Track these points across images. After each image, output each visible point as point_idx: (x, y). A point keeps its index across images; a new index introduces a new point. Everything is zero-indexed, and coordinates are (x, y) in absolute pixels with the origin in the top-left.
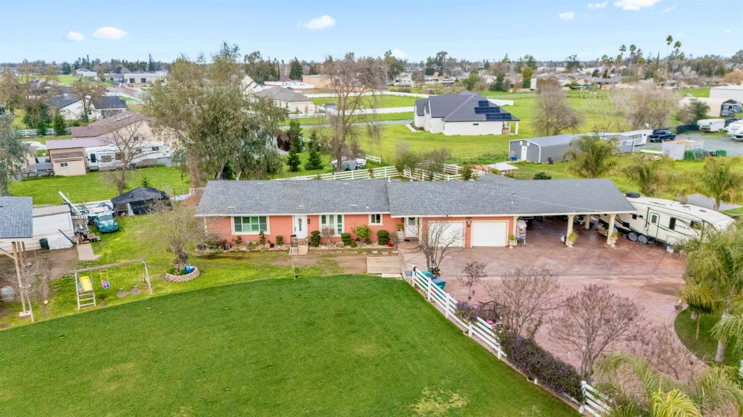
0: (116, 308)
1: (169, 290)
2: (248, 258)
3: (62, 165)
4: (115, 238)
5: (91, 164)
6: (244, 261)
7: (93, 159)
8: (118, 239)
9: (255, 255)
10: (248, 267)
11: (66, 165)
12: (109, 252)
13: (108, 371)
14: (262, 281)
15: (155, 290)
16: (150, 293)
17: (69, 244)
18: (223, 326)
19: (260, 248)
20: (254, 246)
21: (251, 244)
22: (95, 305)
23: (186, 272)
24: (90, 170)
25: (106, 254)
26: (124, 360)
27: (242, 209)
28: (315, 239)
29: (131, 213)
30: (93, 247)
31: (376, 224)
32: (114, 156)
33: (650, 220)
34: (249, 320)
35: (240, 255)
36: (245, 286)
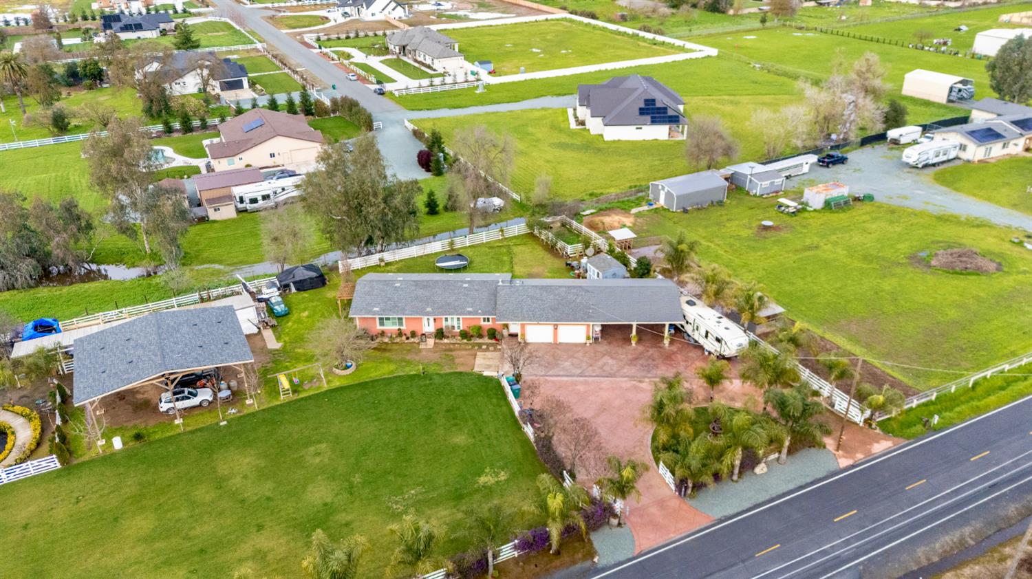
0: (305, 399)
1: (337, 383)
2: (390, 350)
3: (215, 210)
4: (287, 322)
5: (240, 206)
6: (387, 354)
7: (242, 201)
8: (290, 324)
9: (395, 347)
10: (390, 361)
11: (219, 209)
12: (287, 339)
13: (312, 449)
14: (400, 376)
15: (329, 382)
16: (325, 387)
17: (255, 330)
18: (374, 418)
19: (398, 340)
20: (394, 339)
21: (391, 337)
22: (292, 397)
23: (347, 367)
24: (239, 211)
25: (285, 341)
26: (320, 442)
27: (384, 311)
28: (440, 334)
29: (293, 290)
30: (274, 332)
31: (486, 323)
32: (260, 198)
33: (695, 328)
34: (391, 413)
35: (383, 347)
36: (388, 382)
